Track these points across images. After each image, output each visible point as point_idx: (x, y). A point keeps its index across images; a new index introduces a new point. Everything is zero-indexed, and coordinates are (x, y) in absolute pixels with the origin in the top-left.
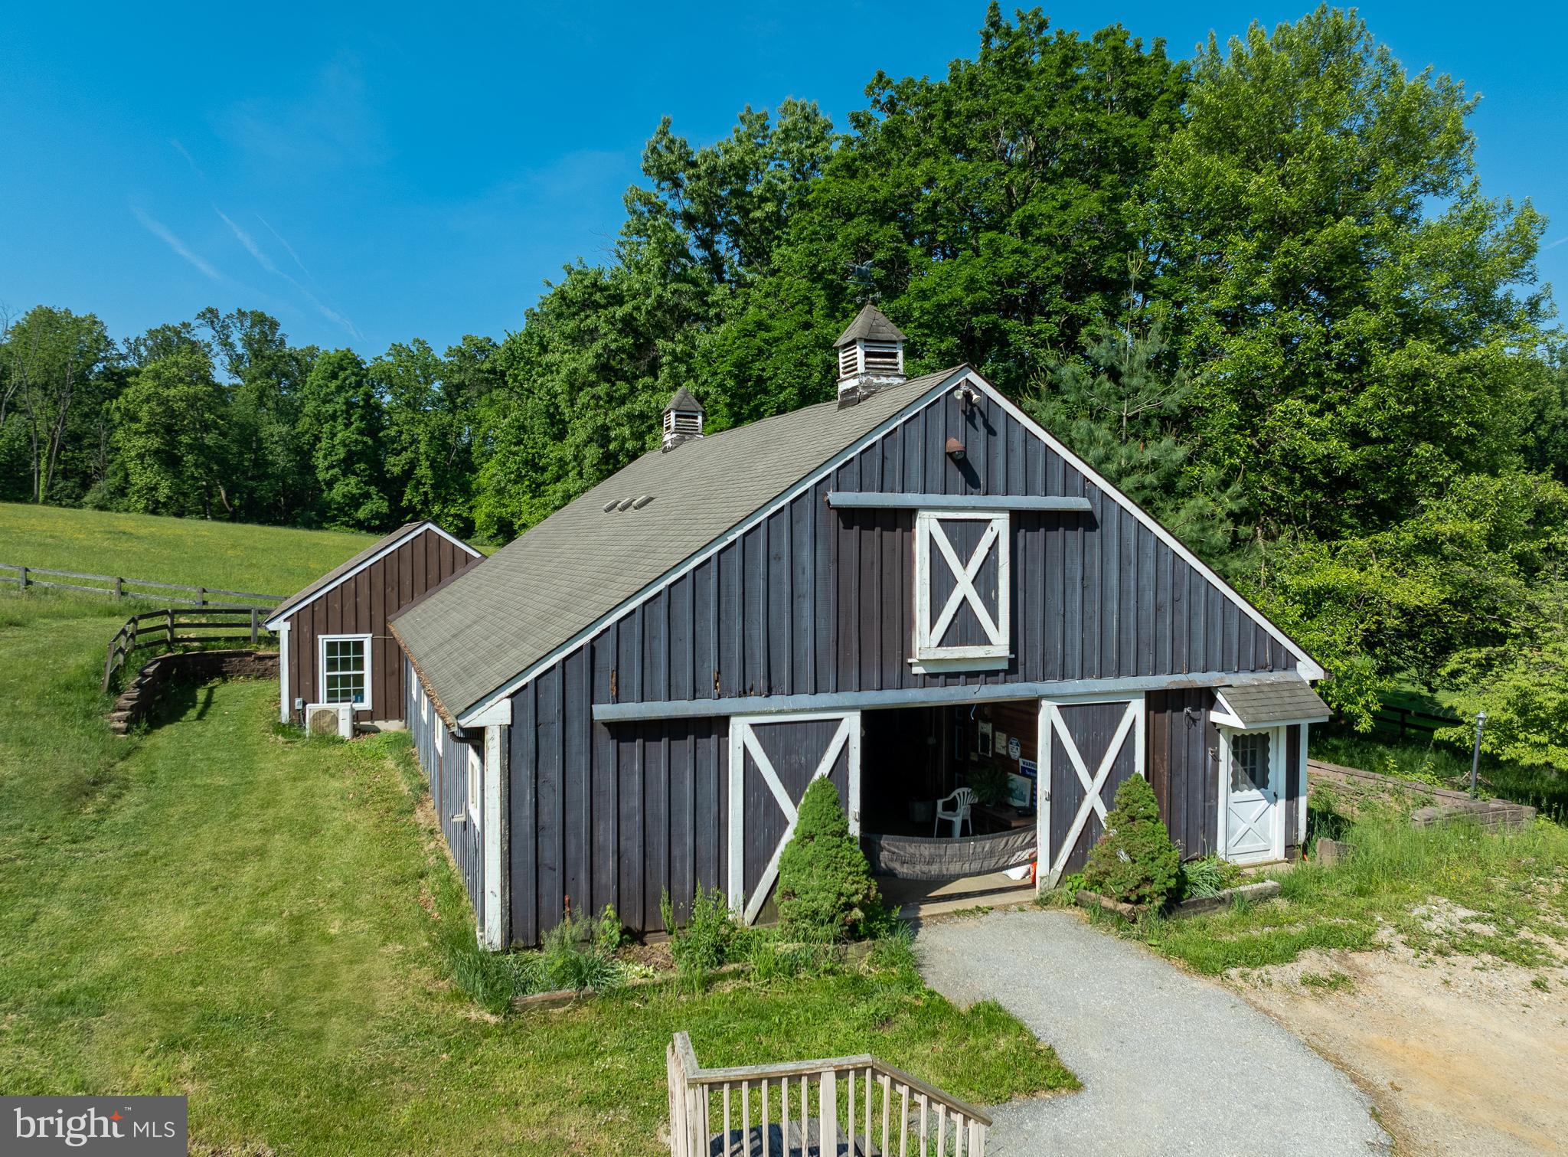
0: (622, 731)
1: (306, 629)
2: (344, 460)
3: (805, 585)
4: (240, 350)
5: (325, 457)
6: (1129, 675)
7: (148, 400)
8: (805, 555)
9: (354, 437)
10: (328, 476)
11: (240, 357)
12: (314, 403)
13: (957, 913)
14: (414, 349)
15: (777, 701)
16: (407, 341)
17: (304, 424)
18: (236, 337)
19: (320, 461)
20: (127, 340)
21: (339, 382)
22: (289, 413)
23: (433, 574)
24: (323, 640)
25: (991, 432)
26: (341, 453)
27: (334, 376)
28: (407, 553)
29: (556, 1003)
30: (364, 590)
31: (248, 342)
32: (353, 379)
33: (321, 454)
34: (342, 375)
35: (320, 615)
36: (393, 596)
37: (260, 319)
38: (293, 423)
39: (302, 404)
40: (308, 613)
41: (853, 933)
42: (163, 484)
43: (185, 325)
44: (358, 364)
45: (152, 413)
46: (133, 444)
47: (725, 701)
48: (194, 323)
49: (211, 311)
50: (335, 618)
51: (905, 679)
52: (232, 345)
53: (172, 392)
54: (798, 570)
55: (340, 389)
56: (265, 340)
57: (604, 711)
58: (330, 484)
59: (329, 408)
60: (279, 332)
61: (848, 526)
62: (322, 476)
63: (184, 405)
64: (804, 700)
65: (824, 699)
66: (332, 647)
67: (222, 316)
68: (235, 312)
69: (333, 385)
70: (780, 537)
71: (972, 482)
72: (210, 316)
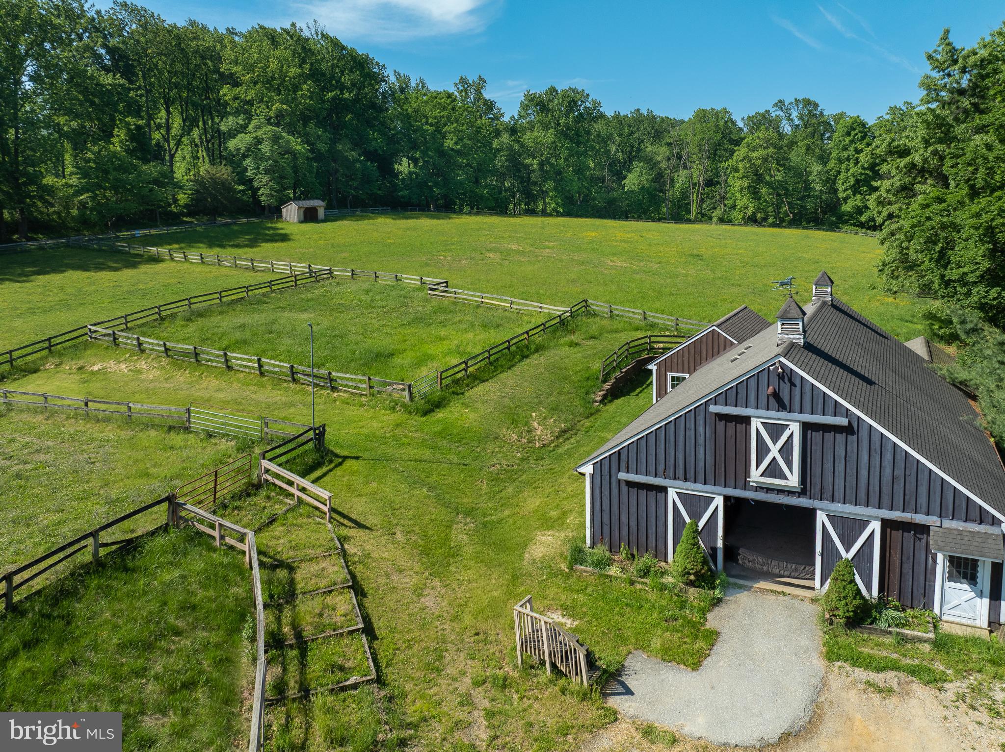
0: (630, 484)
1: (663, 369)
2: (854, 185)
3: (701, 440)
4: (797, 122)
5: (843, 184)
6: (874, 507)
7: (743, 160)
8: (701, 429)
9: (860, 171)
10: (844, 196)
11: (797, 126)
12: (837, 152)
13: (772, 591)
14: (904, 108)
15: (688, 484)
16: (900, 104)
17: (832, 163)
18: (795, 114)
19: (840, 187)
20: (743, 119)
21: (851, 138)
22: (824, 159)
23: (716, 350)
24: (670, 375)
25: (793, 384)
26: (852, 181)
27: (848, 134)
28: (704, 339)
29: (585, 572)
30: (686, 355)
31: (801, 118)
32: (860, 135)
33: (840, 182)
34: (853, 133)
35: (669, 364)
36: (698, 358)
37: (808, 102)
38: (825, 164)
39: (830, 153)
40: (664, 363)
41: (691, 584)
42: (751, 205)
43: (767, 111)
44: (863, 125)
45: (745, 168)
46: (737, 184)
47: (667, 480)
48: (772, 110)
49: (780, 101)
50: (675, 366)
51: (746, 486)
52: (792, 120)
53: (755, 154)
54: (698, 435)
55: (852, 142)
56: (811, 115)
57: (622, 476)
58: (846, 199)
59: (845, 154)
60: (819, 109)
61: (720, 420)
62: (841, 195)
63: (760, 161)
64: (699, 486)
65: (708, 488)
66: (673, 378)
67: (786, 104)
68: (793, 101)
69: (848, 139)
70: (690, 421)
71: (782, 406)
72: (780, 104)
